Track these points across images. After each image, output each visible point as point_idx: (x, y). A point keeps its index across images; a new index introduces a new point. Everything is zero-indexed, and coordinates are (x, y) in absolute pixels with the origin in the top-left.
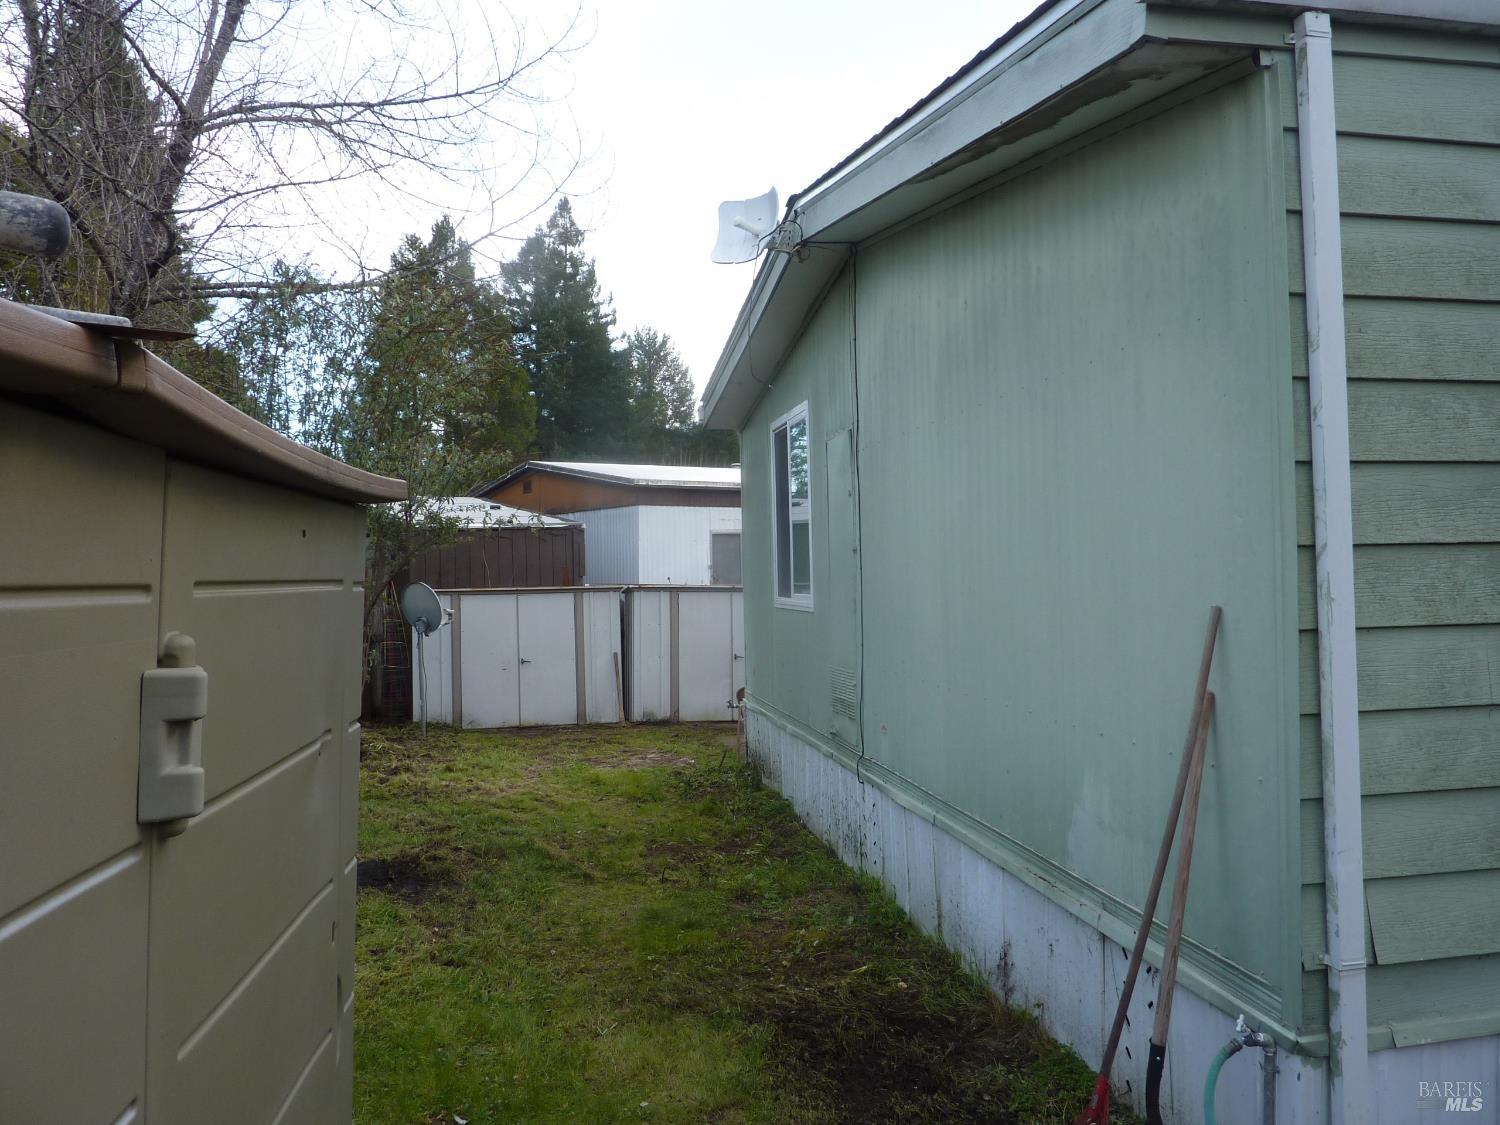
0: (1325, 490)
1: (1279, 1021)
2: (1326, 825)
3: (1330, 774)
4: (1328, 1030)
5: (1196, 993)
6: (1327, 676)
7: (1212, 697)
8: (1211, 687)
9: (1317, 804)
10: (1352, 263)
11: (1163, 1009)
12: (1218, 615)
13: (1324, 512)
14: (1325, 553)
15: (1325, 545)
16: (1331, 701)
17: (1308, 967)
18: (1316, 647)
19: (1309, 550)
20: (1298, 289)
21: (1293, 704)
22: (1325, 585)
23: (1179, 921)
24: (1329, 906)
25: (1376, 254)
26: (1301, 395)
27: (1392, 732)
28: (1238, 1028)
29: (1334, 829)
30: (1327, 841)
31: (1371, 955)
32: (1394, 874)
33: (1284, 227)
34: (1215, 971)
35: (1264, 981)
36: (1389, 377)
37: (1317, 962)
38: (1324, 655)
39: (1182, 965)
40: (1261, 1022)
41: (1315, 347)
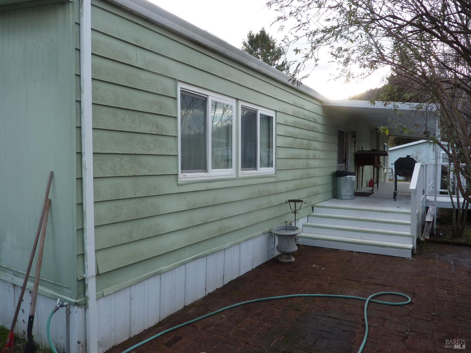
0: (85, 136)
1: (71, 297)
2: (84, 236)
3: (85, 221)
4: (85, 296)
5: (45, 296)
6: (85, 192)
7: (50, 200)
8: (50, 197)
9: (82, 230)
10: (94, 69)
11: (33, 303)
12: (52, 174)
13: (85, 143)
14: (84, 155)
15: (84, 153)
16: (86, 199)
17: (79, 279)
18: (82, 183)
19: (80, 154)
20: (78, 73)
21: (75, 200)
22: (84, 165)
23: (38, 274)
24: (85, 260)
25: (102, 68)
26: (78, 106)
27: (103, 207)
28: (58, 303)
29: (86, 237)
30: (85, 241)
31: (97, 272)
32: (104, 248)
33: (74, 53)
34: (51, 287)
35: (66, 286)
36: (105, 105)
37: (81, 277)
38: (84, 185)
39: (40, 288)
40: (65, 299)
41: (83, 92)
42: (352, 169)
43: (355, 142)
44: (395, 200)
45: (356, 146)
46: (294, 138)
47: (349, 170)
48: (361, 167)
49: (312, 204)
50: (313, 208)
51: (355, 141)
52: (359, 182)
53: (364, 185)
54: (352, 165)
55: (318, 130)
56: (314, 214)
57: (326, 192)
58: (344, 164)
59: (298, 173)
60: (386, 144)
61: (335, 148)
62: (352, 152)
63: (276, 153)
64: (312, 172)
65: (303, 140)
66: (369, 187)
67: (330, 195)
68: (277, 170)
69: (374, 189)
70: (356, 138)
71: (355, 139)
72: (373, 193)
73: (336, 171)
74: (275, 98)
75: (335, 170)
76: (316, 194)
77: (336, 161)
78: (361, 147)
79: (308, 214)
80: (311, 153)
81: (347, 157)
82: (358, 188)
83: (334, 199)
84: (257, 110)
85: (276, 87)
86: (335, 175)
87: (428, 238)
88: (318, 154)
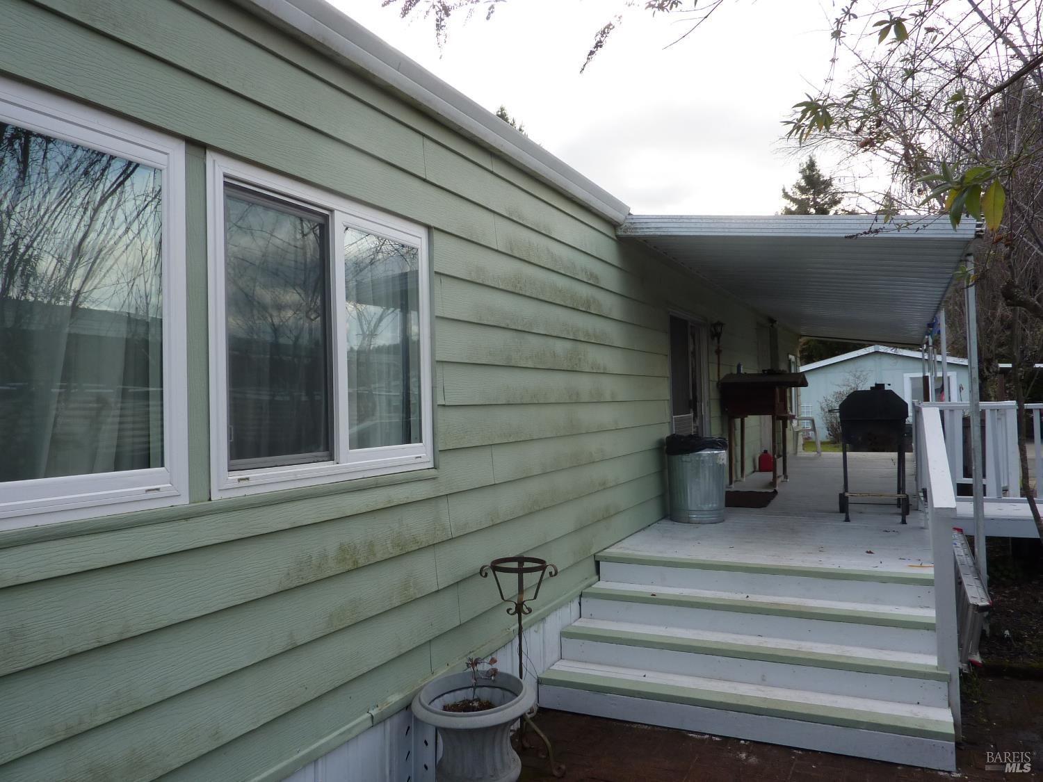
42: (713, 429)
43: (718, 352)
44: (847, 520)
45: (721, 362)
46: (515, 334)
47: (706, 435)
48: (738, 421)
49: (593, 551)
50: (597, 564)
51: (719, 347)
52: (734, 461)
53: (749, 467)
54: (712, 415)
55: (605, 312)
56: (602, 586)
57: (640, 504)
58: (691, 415)
59: (535, 456)
60: (792, 357)
61: (663, 367)
62: (711, 378)
63: (433, 388)
64: (593, 445)
65: (551, 341)
66: (761, 470)
67: (653, 510)
68: (437, 452)
69: (779, 481)
70: (721, 339)
71: (719, 342)
72: (775, 492)
73: (668, 437)
74: (425, 180)
75: (665, 432)
76: (607, 516)
77: (666, 408)
78: (736, 365)
79: (577, 590)
80: (584, 384)
81: (698, 394)
82: (734, 479)
83: (666, 524)
84: (332, 211)
85: (425, 139)
86: (665, 447)
87: (977, 658)
88: (609, 386)
